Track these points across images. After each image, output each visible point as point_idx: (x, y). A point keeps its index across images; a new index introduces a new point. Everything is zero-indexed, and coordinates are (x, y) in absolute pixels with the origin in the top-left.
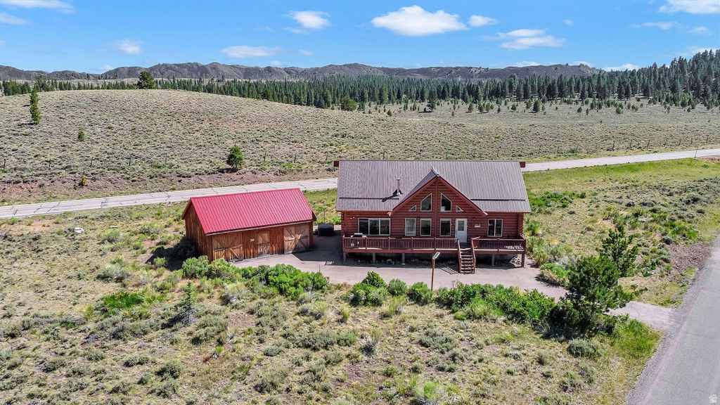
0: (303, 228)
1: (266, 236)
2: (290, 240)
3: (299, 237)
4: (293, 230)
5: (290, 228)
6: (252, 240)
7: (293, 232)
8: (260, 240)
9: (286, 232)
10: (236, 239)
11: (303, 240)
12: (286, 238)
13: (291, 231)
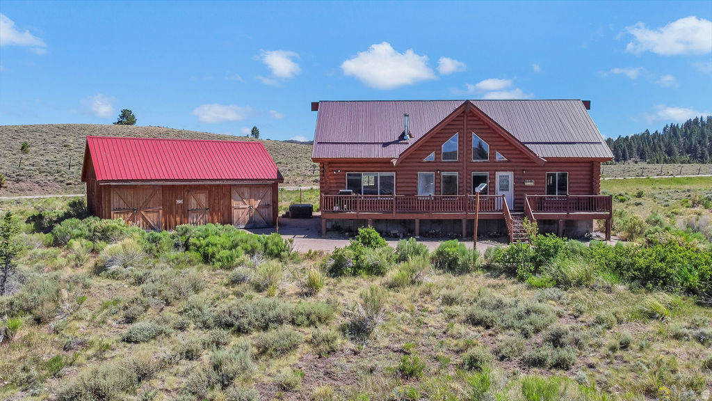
0: (262, 191)
1: (203, 198)
2: (242, 208)
3: (256, 204)
4: (246, 192)
5: (242, 190)
6: (179, 202)
7: (246, 195)
8: (193, 204)
9: (235, 194)
10: (151, 196)
11: (262, 211)
12: (234, 204)
13: (243, 194)
